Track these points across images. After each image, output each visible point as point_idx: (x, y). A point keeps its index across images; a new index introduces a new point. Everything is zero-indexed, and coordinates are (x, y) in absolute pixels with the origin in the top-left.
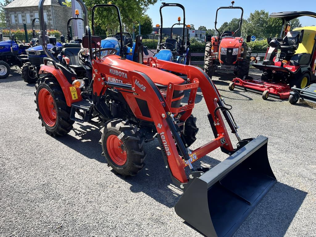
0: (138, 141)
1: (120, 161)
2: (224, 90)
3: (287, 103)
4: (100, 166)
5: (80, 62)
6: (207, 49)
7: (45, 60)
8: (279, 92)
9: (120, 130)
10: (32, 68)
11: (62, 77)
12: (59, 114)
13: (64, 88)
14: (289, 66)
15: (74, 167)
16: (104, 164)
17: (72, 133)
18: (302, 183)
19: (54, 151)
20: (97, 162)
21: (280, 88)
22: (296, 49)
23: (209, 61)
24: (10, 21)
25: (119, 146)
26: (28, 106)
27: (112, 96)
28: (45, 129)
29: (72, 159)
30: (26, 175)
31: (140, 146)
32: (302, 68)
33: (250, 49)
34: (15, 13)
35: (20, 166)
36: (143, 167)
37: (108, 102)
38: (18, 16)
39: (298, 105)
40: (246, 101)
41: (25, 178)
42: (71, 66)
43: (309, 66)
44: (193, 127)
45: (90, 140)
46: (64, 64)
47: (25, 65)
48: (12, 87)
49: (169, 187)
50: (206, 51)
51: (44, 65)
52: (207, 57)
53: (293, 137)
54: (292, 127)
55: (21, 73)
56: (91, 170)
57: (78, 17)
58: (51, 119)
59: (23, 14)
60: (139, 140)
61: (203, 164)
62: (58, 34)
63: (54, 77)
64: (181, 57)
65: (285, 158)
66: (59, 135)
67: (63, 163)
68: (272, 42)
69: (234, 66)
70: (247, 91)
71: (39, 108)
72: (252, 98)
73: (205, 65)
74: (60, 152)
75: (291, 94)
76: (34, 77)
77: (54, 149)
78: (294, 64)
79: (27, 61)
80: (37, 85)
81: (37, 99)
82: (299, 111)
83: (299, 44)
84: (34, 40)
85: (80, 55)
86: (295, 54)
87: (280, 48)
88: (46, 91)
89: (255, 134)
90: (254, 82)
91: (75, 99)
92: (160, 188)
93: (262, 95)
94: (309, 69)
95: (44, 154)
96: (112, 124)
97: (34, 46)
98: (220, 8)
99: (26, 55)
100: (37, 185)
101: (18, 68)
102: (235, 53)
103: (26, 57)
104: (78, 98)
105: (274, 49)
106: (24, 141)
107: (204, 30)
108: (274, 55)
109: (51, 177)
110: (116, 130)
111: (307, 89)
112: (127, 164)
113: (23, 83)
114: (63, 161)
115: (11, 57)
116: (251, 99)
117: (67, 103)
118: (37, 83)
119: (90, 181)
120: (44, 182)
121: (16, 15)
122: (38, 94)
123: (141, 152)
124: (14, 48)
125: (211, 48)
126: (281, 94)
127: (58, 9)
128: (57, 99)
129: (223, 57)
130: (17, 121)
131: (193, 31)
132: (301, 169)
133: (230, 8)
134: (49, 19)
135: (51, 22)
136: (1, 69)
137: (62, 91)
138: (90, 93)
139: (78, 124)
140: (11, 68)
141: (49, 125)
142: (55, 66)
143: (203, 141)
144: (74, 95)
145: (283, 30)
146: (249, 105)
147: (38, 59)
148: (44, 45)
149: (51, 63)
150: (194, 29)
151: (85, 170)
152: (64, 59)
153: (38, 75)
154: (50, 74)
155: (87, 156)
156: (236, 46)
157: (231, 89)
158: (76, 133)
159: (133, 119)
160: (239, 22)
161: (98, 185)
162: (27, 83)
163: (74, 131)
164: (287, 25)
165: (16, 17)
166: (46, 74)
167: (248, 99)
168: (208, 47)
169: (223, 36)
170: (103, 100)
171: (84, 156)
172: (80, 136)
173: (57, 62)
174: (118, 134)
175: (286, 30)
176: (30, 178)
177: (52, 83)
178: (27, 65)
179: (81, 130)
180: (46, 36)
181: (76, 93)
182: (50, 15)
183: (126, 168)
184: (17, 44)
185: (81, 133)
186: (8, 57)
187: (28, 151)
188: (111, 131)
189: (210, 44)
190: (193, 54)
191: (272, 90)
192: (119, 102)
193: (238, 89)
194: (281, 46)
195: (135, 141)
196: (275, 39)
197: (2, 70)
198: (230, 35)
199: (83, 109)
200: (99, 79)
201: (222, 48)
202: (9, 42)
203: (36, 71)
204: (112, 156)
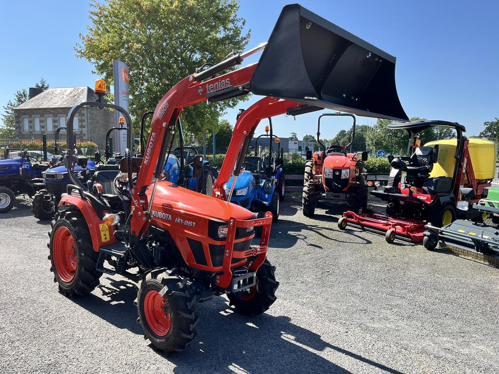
0: (187, 298)
1: (162, 330)
2: (331, 229)
3: (421, 248)
4: (133, 339)
5: (116, 191)
6: (307, 169)
7: (69, 188)
8: (410, 232)
9: (162, 283)
10: (48, 198)
11: (90, 211)
12: (81, 263)
13: (91, 225)
14: (423, 195)
15: (95, 341)
16: (139, 336)
17: (97, 292)
18: (424, 362)
19: (68, 319)
20: (130, 333)
21: (411, 226)
22: (430, 172)
23: (308, 187)
24: (21, 127)
25: (162, 308)
26: (37, 253)
27: (157, 236)
28: (57, 287)
29: (93, 330)
30: (26, 350)
31: (189, 305)
32: (440, 198)
33: (366, 170)
34: (30, 116)
35: (18, 338)
36: (193, 338)
37: (151, 245)
38: (34, 121)
39: (437, 251)
40: (362, 245)
41: (23, 355)
42: (104, 195)
43: (452, 195)
44: (270, 280)
45: (123, 302)
46: (95, 193)
47: (39, 193)
48: (16, 225)
49: (231, 367)
50: (306, 172)
51: (66, 194)
52: (307, 181)
53: (422, 298)
54: (424, 283)
55: (32, 204)
56: (120, 345)
57: (122, 127)
58: (68, 270)
59: (42, 119)
60: (189, 296)
61: (285, 335)
62: (93, 147)
63: (79, 210)
64: (267, 181)
65: (406, 326)
66: (77, 294)
67: (79, 334)
68: (394, 162)
69: (344, 195)
70: (365, 230)
71: (52, 254)
72: (372, 241)
73: (303, 193)
74: (76, 320)
75: (425, 235)
76: (50, 211)
77: (68, 315)
78: (428, 192)
79: (41, 187)
80: (54, 222)
81: (52, 241)
82: (438, 260)
83: (434, 164)
84: (56, 158)
85: (117, 182)
86: (429, 177)
87: (406, 170)
88: (66, 230)
89: (367, 293)
90: (375, 217)
91: (105, 241)
92: (218, 370)
93: (385, 235)
94: (452, 198)
95: (53, 322)
96: (152, 275)
97: (56, 166)
98: (323, 115)
99: (41, 179)
100: (40, 365)
101: (27, 197)
102: (345, 175)
103: (41, 182)
104: (110, 239)
105: (397, 171)
106: (26, 304)
107: (311, 141)
108: (397, 179)
109: (60, 355)
110: (157, 283)
111: (448, 228)
112: (171, 332)
113: (32, 219)
114: (80, 332)
115: (18, 181)
116: (369, 242)
117: (94, 247)
118: (53, 219)
119: (116, 360)
120: (50, 361)
121: (31, 119)
122: (54, 235)
123: (191, 314)
124: (25, 169)
125: (312, 168)
126: (413, 235)
127: (95, 113)
128: (80, 241)
129: (328, 181)
130: (18, 276)
131: (296, 142)
132: (426, 343)
133: (337, 115)
134: (82, 126)
135: (85, 130)
136: (2, 198)
137: (88, 230)
138: (127, 232)
139: (108, 278)
140: (17, 198)
141: (64, 279)
142: (81, 195)
143: (290, 303)
144: (105, 235)
145: (410, 144)
146: (366, 252)
147: (59, 186)
148: (69, 167)
149: (77, 191)
150: (297, 140)
151: (111, 346)
152: (95, 186)
153: (57, 208)
154: (73, 207)
155: (116, 325)
156: (345, 166)
157: (342, 227)
158: (104, 291)
159: (184, 268)
160: (351, 133)
161: (127, 367)
162: (38, 220)
163: (101, 288)
164: (415, 139)
165: (30, 122)
166: (68, 206)
167: (366, 242)
168: (308, 167)
169: (329, 152)
170: (145, 241)
171: (111, 325)
172: (108, 297)
173: (86, 190)
174: (159, 289)
175: (414, 145)
176: (30, 355)
177: (75, 219)
178: (41, 193)
179: (112, 287)
180: (74, 155)
181: (107, 233)
182: (84, 121)
183: (169, 339)
184: (30, 164)
185: (110, 291)
186: (14, 182)
187: (30, 318)
188: (150, 285)
189: (311, 163)
190: (289, 177)
191: (399, 229)
192: (166, 245)
193: (352, 227)
194: (408, 167)
195: (183, 298)
196: (399, 157)
197: (3, 201)
198: (338, 151)
199: (116, 255)
200: (139, 213)
201: (326, 169)
202: (17, 161)
203: (53, 203)
204: (152, 322)
